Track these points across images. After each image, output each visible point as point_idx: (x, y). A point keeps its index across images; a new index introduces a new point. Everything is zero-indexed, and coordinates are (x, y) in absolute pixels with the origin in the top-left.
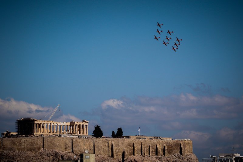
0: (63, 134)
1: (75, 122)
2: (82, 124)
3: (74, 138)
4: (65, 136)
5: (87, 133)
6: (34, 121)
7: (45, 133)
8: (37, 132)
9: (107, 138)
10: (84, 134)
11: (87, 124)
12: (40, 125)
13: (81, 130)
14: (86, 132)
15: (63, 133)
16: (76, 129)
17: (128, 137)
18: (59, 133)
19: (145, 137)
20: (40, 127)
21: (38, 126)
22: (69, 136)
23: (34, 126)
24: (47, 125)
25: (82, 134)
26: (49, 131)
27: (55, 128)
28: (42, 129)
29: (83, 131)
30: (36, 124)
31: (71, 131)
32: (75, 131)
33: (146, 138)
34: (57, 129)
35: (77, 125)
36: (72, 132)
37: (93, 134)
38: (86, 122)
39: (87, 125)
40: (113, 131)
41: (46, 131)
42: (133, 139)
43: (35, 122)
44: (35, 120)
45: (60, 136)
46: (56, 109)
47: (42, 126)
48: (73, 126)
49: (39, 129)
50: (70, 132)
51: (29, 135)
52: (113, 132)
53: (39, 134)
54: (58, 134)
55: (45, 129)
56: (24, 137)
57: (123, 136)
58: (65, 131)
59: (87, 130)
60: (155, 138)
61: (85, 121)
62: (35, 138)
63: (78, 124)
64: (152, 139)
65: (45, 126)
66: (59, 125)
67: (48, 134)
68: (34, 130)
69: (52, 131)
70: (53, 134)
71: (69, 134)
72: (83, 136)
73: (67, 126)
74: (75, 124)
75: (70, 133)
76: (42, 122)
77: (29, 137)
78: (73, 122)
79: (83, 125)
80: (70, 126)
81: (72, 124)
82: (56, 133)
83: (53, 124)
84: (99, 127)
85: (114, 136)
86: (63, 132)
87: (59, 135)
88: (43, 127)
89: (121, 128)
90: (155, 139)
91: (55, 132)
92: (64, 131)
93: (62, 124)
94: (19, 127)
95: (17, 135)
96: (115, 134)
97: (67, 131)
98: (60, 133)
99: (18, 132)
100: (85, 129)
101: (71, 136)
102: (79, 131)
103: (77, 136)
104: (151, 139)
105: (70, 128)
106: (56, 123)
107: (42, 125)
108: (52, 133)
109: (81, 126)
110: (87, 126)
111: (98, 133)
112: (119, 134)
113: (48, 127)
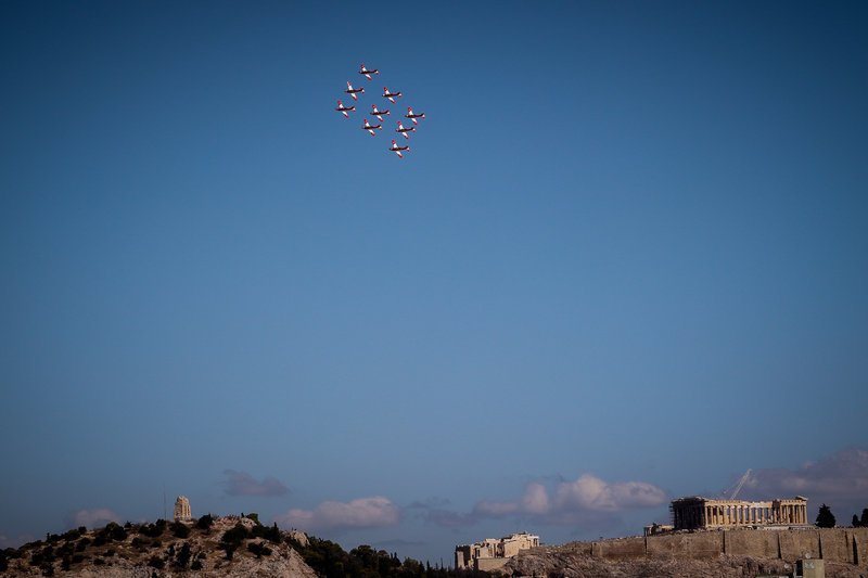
0: (760, 525)
1: (781, 501)
2: (794, 504)
3: (781, 531)
5: (805, 523)
6: (703, 502)
7: (725, 524)
8: (710, 522)
10: (799, 522)
11: (804, 503)
12: (715, 510)
13: (794, 515)
14: (804, 519)
15: (761, 522)
16: (785, 514)
18: (752, 522)
20: (715, 513)
21: (712, 511)
23: (704, 512)
24: (729, 510)
25: (796, 522)
26: (733, 520)
27: (744, 514)
28: (720, 517)
29: (797, 517)
30: (708, 507)
31: (775, 518)
32: (782, 517)
34: (742, 515)
35: (785, 506)
38: (802, 500)
39: (804, 506)
41: (727, 520)
43: (707, 504)
44: (710, 503)
45: (755, 528)
46: (744, 478)
47: (720, 511)
48: (778, 509)
49: (714, 516)
50: (773, 520)
53: (714, 526)
54: (750, 525)
55: (726, 517)
56: (687, 533)
58: (763, 518)
59: (806, 515)
61: (800, 499)
62: (708, 534)
63: (788, 504)
65: (726, 512)
68: (705, 519)
69: (739, 521)
70: (741, 524)
71: (771, 523)
72: (795, 525)
73: (767, 509)
74: (782, 504)
75: (774, 523)
76: (719, 504)
78: (778, 500)
79: (797, 507)
80: (773, 509)
81: (776, 506)
82: (746, 522)
83: (739, 507)
87: (753, 526)
88: (721, 513)
91: (745, 520)
92: (761, 519)
94: (676, 514)
95: (673, 530)
96: (859, 520)
97: (767, 518)
98: (754, 523)
99: (675, 525)
100: (801, 514)
102: (791, 516)
103: (787, 528)
105: (773, 513)
106: (745, 504)
107: (720, 509)
108: (738, 524)
109: (794, 508)
112: (866, 520)
113: (732, 513)
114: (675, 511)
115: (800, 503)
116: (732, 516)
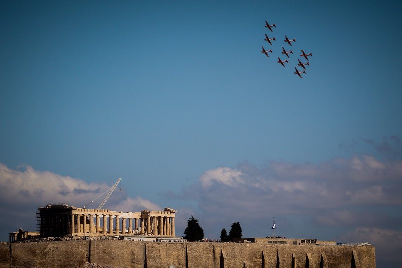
0: (127, 235)
1: (150, 212)
2: (163, 215)
3: (148, 243)
4: (132, 239)
5: (173, 234)
6: (70, 209)
7: (92, 234)
8: (76, 231)
9: (211, 241)
10: (167, 234)
11: (173, 215)
12: (82, 218)
13: (162, 226)
14: (172, 231)
15: (128, 233)
16: (153, 225)
17: (252, 240)
18: (119, 233)
19: (285, 240)
20: (82, 222)
21: (79, 219)
22: (140, 239)
23: (71, 221)
24: (96, 219)
25: (164, 234)
26: (100, 229)
27: (112, 224)
28: (87, 226)
29: (165, 229)
30: (75, 215)
31: (143, 229)
32: (149, 228)
33: (286, 243)
35: (154, 217)
36: (145, 230)
37: (185, 235)
38: (171, 212)
39: (172, 218)
40: (224, 229)
41: (94, 230)
42: (261, 244)
43: (74, 212)
44: (73, 207)
45: (122, 238)
46: (114, 187)
47: (87, 219)
48: (146, 219)
49: (82, 225)
50: (141, 231)
51: (63, 237)
52: (224, 232)
53: (80, 234)
54: (118, 235)
55: (93, 225)
56: (52, 240)
57: (242, 237)
58: (131, 229)
59: (174, 228)
60: (303, 242)
61: (169, 210)
62: (73, 243)
63: (156, 215)
64: (298, 244)
65: (92, 220)
66: (119, 217)
67: (98, 234)
68: (71, 227)
69: (106, 230)
70: (108, 234)
71: (138, 234)
72: (164, 239)
73: (136, 219)
74: (151, 215)
75: (141, 234)
76: (87, 213)
77: (62, 240)
78: (147, 211)
79: (165, 218)
80: (141, 220)
81: (144, 216)
82: (114, 233)
83: (107, 216)
84: (197, 221)
85: (224, 238)
86: (127, 231)
87: (120, 236)
88: (89, 222)
89: (238, 223)
90: (303, 244)
91: (112, 230)
92: (129, 229)
93: (124, 215)
94: (42, 221)
95: (38, 237)
96: (228, 234)
97: (135, 228)
98: (121, 233)
99: (41, 232)
100: (169, 226)
101: (142, 239)
102: (159, 228)
103: (155, 239)
104: (295, 243)
105: (141, 223)
106: (113, 213)
107: (87, 217)
108: (105, 234)
109: (162, 219)
110: (174, 219)
111: (194, 232)
112: (234, 234)
113: (99, 222)
114: (42, 217)
115: (168, 215)
116: (99, 225)
